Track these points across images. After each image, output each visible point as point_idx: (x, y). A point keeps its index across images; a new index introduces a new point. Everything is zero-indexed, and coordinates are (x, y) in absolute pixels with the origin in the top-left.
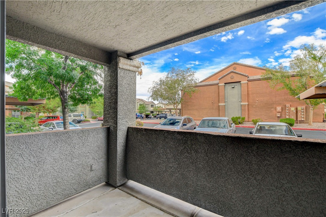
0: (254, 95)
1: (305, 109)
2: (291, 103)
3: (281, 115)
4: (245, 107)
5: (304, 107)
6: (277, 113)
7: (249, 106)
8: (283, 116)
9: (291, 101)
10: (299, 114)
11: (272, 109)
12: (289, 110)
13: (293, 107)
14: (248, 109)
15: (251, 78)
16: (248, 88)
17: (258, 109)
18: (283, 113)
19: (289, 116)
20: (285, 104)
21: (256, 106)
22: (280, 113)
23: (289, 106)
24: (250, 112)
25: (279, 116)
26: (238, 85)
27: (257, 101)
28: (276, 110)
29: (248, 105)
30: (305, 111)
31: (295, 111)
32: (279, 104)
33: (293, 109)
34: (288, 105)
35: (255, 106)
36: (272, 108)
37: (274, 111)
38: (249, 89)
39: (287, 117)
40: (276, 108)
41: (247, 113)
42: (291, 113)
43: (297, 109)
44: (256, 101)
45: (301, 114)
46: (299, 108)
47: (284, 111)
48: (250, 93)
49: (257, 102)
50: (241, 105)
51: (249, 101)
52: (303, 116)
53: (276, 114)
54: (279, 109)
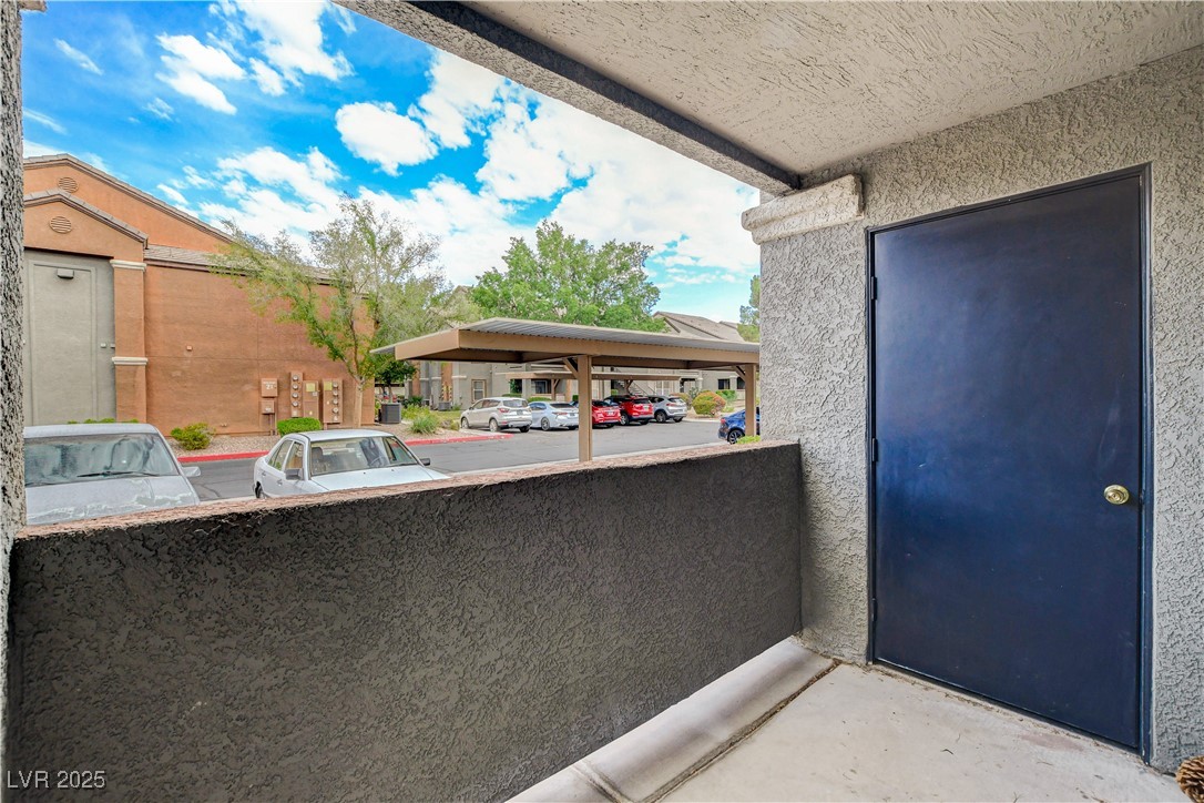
0: (177, 327)
1: (341, 387)
2: (304, 368)
3: (276, 405)
4: (134, 376)
5: (338, 382)
6: (263, 400)
7: (153, 374)
8: (283, 409)
9: (306, 361)
10: (327, 403)
11: (247, 387)
12: (301, 390)
13: (312, 380)
14: (148, 383)
15: (160, 252)
16: (145, 294)
17: (189, 384)
18: (282, 401)
19: (301, 409)
20: (288, 372)
21: (183, 372)
22: (272, 402)
23: (301, 378)
24: (158, 397)
25: (269, 410)
26: (93, 269)
27: (190, 355)
28: (259, 389)
29: (148, 367)
30: (340, 393)
31: (316, 394)
32: (271, 371)
33: (311, 387)
34: (296, 375)
35: (179, 373)
36: (246, 382)
37: (255, 395)
38: (153, 300)
39: (295, 413)
40: (260, 382)
41: (145, 404)
42: (305, 400)
43: (321, 387)
44: (186, 354)
45: (332, 403)
46: (328, 386)
47: (284, 394)
48: (157, 315)
49: (186, 358)
50: (114, 367)
51: (153, 349)
52: (336, 410)
53: (260, 403)
54: (269, 385)
